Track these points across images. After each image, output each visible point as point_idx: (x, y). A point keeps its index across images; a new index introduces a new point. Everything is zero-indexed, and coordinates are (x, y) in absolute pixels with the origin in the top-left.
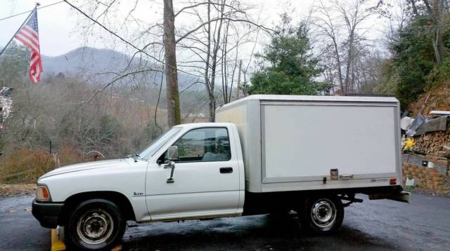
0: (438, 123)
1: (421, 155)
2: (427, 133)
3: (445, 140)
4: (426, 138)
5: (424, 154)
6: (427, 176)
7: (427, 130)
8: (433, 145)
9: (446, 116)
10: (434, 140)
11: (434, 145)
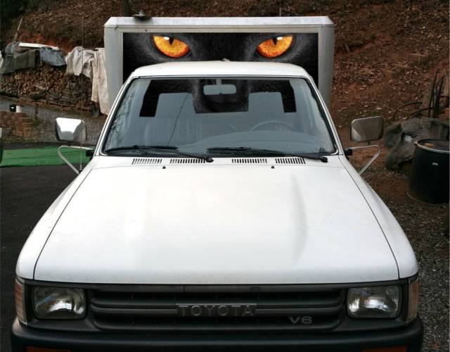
0: (27, 58)
1: (14, 98)
2: (17, 71)
3: (37, 79)
4: (17, 77)
5: (17, 97)
6: (16, 122)
7: (17, 68)
8: (25, 85)
9: (35, 50)
10: (26, 78)
11: (27, 85)
